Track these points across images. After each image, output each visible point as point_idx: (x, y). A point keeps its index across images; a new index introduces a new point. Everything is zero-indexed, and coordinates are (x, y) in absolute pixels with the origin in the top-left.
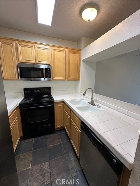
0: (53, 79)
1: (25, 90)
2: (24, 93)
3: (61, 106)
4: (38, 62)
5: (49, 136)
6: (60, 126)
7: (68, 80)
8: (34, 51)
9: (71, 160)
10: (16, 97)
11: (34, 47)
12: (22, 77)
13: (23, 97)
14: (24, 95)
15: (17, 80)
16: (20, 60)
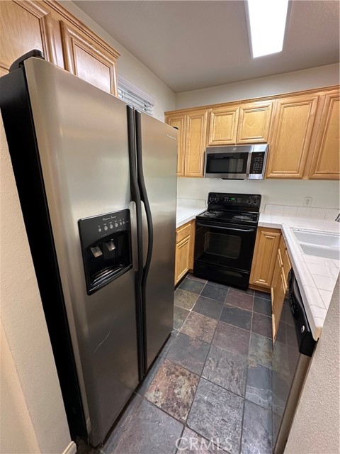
0: (268, 176)
1: (211, 195)
2: (209, 201)
3: (272, 239)
4: (241, 141)
5: (234, 290)
6: (261, 282)
7: (310, 179)
8: (237, 120)
9: (259, 344)
10: (195, 207)
11: (238, 111)
12: (208, 171)
13: (206, 209)
14: (207, 205)
15: (200, 177)
16: (211, 142)
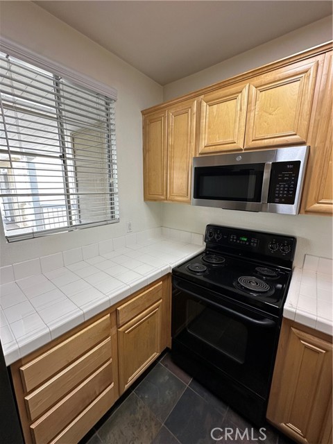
2: (206, 238)
8: (244, 107)
10: (190, 244)
12: (198, 195)
16: (202, 148)
